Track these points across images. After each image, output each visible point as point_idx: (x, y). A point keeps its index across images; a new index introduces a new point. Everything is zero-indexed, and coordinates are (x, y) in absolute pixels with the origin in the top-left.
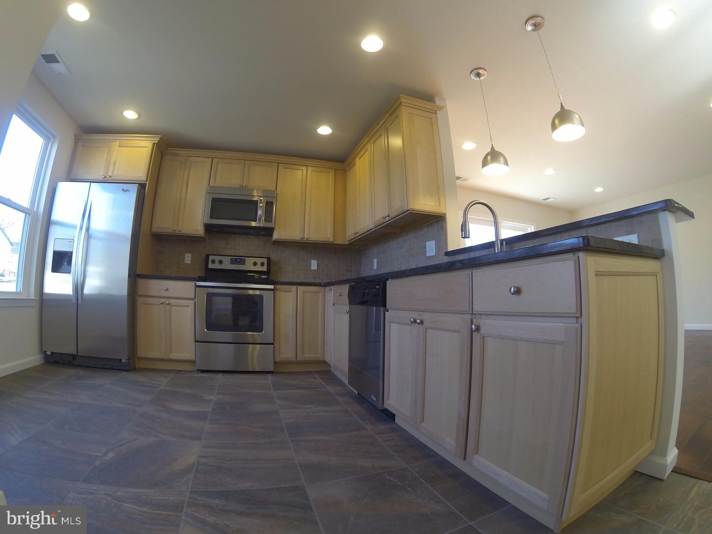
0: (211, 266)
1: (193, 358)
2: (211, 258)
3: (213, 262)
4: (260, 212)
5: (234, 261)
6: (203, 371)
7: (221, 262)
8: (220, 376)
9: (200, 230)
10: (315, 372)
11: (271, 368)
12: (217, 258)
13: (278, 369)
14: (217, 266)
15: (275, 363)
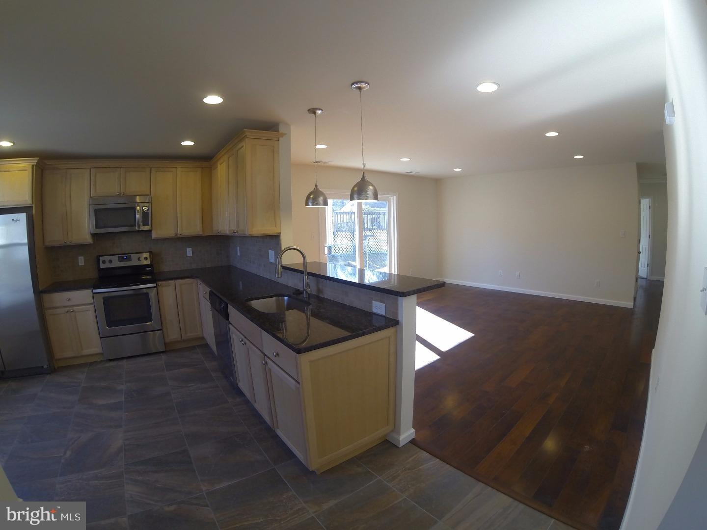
0: (102, 266)
1: (101, 352)
2: (102, 259)
3: (104, 262)
4: (137, 216)
5: (121, 259)
6: (110, 360)
7: (110, 261)
8: (124, 362)
9: (88, 239)
10: (197, 346)
11: (162, 349)
12: (107, 258)
13: (168, 349)
14: (107, 265)
15: (165, 344)
